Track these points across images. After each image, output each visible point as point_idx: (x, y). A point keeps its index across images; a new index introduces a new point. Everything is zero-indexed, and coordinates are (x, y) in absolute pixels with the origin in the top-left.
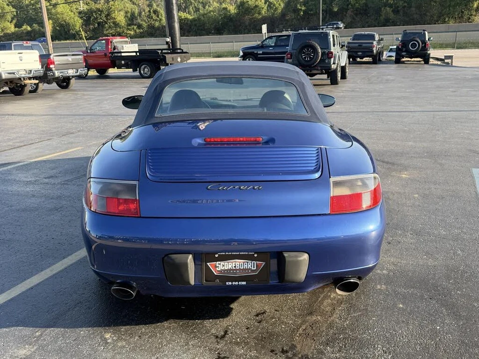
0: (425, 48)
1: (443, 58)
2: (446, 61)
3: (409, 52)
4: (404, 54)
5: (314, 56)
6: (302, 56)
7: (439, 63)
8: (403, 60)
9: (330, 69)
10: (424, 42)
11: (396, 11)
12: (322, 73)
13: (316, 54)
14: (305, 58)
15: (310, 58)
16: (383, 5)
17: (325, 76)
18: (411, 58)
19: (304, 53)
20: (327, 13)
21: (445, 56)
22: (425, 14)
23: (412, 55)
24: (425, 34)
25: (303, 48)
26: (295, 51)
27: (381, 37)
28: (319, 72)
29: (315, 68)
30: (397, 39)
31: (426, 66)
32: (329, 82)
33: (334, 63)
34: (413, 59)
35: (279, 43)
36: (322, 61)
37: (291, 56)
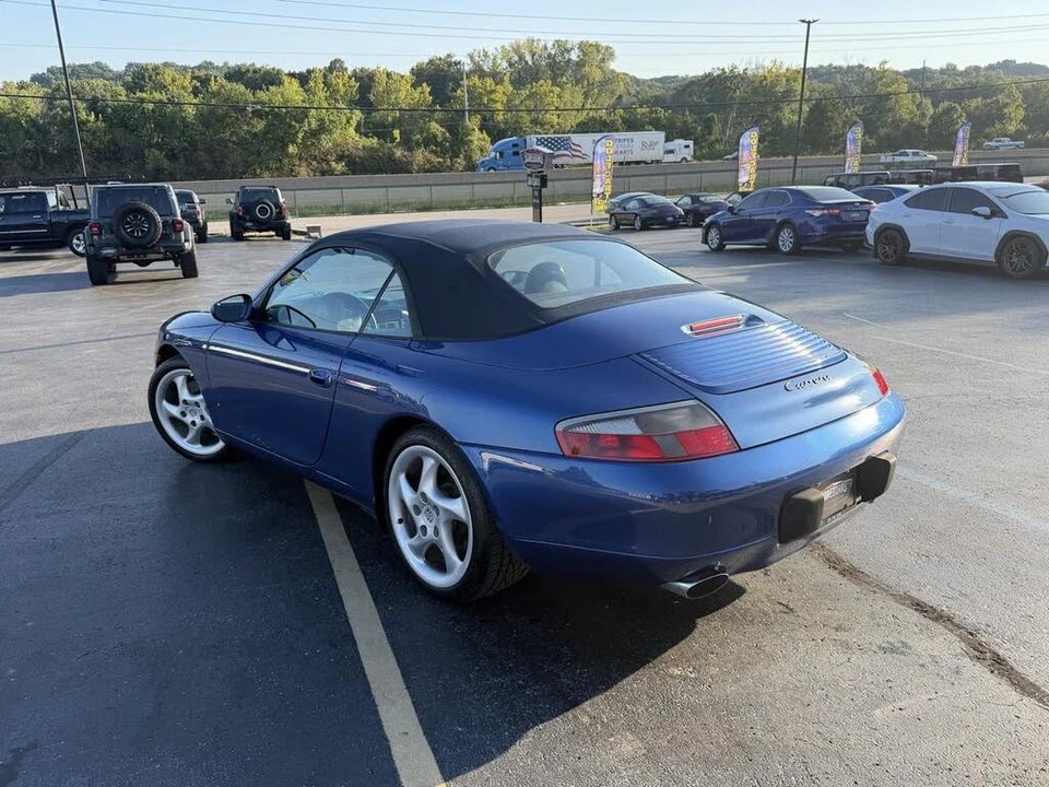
0: (280, 214)
1: (306, 230)
2: (312, 234)
3: (258, 222)
4: (249, 224)
5: (149, 229)
6: (125, 229)
7: (303, 238)
8: (247, 234)
9: (183, 250)
10: (278, 206)
11: (172, 157)
12: (165, 259)
13: (153, 226)
14: (133, 232)
15: (143, 231)
16: (146, 144)
17: (171, 264)
18: (260, 231)
19: (128, 223)
20: (38, 157)
21: (308, 228)
22: (223, 162)
23: (261, 226)
24: (276, 192)
25: (126, 214)
26: (107, 220)
27: (202, 197)
28: (161, 256)
29: (153, 249)
30: (228, 201)
31: (287, 242)
32: (178, 272)
33: (186, 241)
34: (262, 234)
35: (13, 210)
36: (165, 237)
37: (100, 229)
